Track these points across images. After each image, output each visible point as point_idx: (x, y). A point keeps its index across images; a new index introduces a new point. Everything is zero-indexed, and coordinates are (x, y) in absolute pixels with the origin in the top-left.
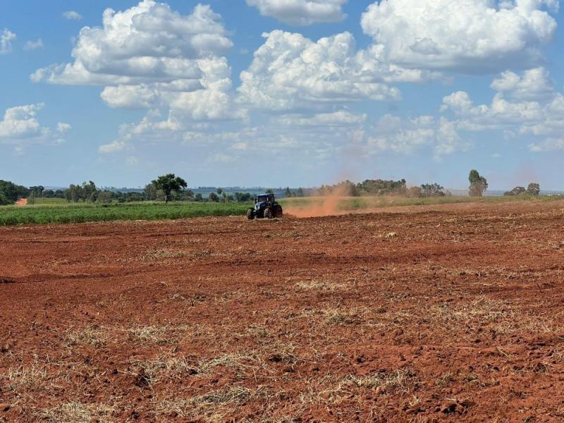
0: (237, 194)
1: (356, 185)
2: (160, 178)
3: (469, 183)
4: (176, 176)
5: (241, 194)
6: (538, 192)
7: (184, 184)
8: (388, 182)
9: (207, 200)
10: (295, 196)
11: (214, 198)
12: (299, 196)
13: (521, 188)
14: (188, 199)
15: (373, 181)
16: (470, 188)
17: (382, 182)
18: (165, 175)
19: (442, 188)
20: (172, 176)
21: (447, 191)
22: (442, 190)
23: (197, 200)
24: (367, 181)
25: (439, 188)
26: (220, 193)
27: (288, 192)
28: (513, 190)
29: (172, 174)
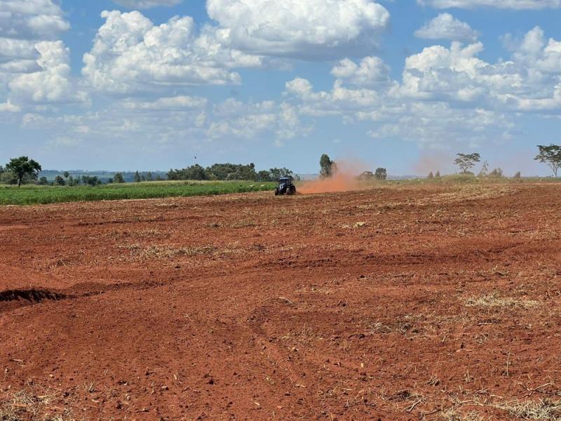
0: (84, 177)
1: (205, 168)
2: (12, 160)
3: (320, 168)
4: (30, 159)
5: (88, 177)
6: (385, 176)
7: (37, 166)
8: (237, 166)
9: (52, 184)
10: (144, 180)
11: (61, 182)
12: (148, 180)
13: (369, 173)
14: (32, 183)
15: (223, 165)
16: (320, 172)
17: (231, 166)
18: (18, 158)
19: (291, 172)
20: (25, 159)
21: (296, 175)
22: (291, 174)
23: (41, 183)
24: (216, 165)
25: (288, 172)
26: (67, 177)
27: (138, 177)
28: (362, 175)
29: (26, 156)
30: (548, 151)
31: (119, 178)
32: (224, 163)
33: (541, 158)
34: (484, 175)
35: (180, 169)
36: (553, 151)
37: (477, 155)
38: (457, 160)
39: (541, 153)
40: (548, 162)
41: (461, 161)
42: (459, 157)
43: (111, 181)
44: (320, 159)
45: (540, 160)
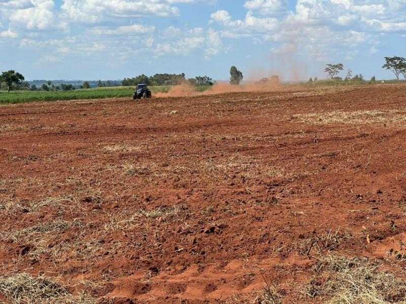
0: (62, 85)
1: (149, 78)
2: (4, 73)
3: (230, 76)
4: (16, 72)
5: (65, 85)
6: (278, 81)
7: (22, 78)
8: (172, 75)
9: (40, 90)
10: (105, 86)
11: (45, 88)
12: (108, 86)
13: (266, 79)
14: (26, 89)
15: (162, 75)
16: (230, 79)
17: (167, 75)
18: (7, 71)
19: (211, 79)
20: (13, 72)
22: (211, 81)
23: (32, 90)
24: (157, 75)
25: (208, 79)
26: (50, 84)
27: (100, 84)
28: (261, 80)
29: (13, 70)
30: (392, 61)
31: (87, 85)
32: (163, 73)
33: (387, 66)
34: (349, 79)
35: (131, 78)
36: (396, 61)
37: (341, 65)
38: (327, 69)
39: (388, 62)
40: (392, 68)
41: (330, 70)
42: (328, 66)
43: (82, 87)
44: (230, 70)
45: (386, 68)
